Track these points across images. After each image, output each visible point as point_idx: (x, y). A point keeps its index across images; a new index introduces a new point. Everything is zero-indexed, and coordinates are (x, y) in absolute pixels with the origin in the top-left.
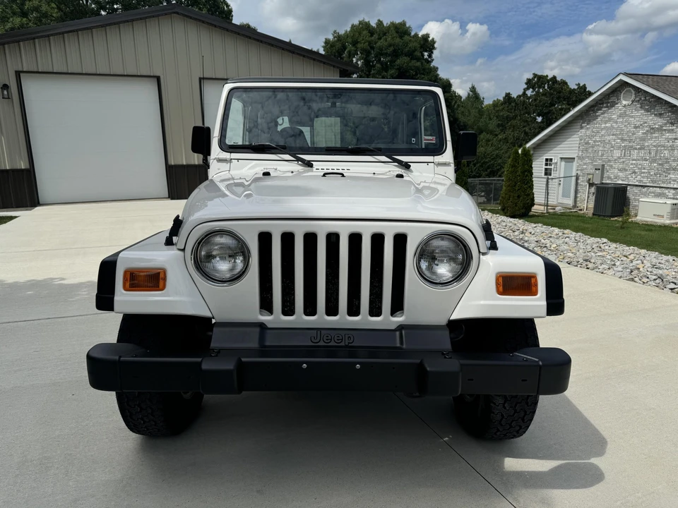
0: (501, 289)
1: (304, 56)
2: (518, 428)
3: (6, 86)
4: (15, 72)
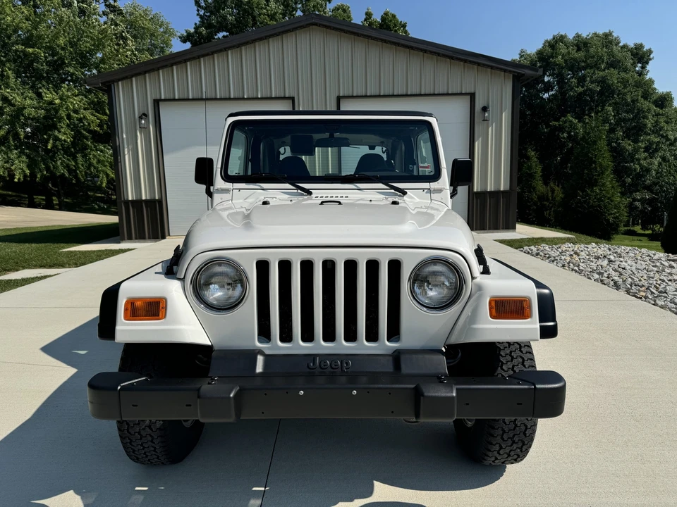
0: (494, 313)
1: (466, 61)
3: (144, 115)
4: (154, 100)
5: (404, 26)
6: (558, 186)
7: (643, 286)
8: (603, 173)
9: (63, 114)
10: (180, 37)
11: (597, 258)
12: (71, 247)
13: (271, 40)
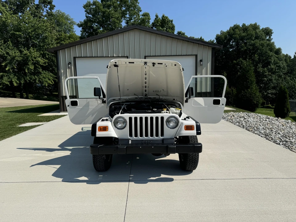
0: (186, 129)
1: (194, 43)
2: (194, 167)
3: (70, 63)
4: (74, 57)
5: (172, 21)
6: (235, 88)
7: (252, 127)
8: (252, 83)
9: (30, 59)
10: (77, 25)
11: (240, 117)
12: (41, 114)
13: (119, 34)
